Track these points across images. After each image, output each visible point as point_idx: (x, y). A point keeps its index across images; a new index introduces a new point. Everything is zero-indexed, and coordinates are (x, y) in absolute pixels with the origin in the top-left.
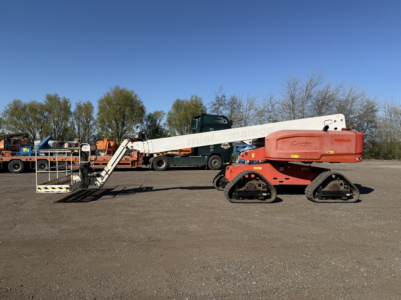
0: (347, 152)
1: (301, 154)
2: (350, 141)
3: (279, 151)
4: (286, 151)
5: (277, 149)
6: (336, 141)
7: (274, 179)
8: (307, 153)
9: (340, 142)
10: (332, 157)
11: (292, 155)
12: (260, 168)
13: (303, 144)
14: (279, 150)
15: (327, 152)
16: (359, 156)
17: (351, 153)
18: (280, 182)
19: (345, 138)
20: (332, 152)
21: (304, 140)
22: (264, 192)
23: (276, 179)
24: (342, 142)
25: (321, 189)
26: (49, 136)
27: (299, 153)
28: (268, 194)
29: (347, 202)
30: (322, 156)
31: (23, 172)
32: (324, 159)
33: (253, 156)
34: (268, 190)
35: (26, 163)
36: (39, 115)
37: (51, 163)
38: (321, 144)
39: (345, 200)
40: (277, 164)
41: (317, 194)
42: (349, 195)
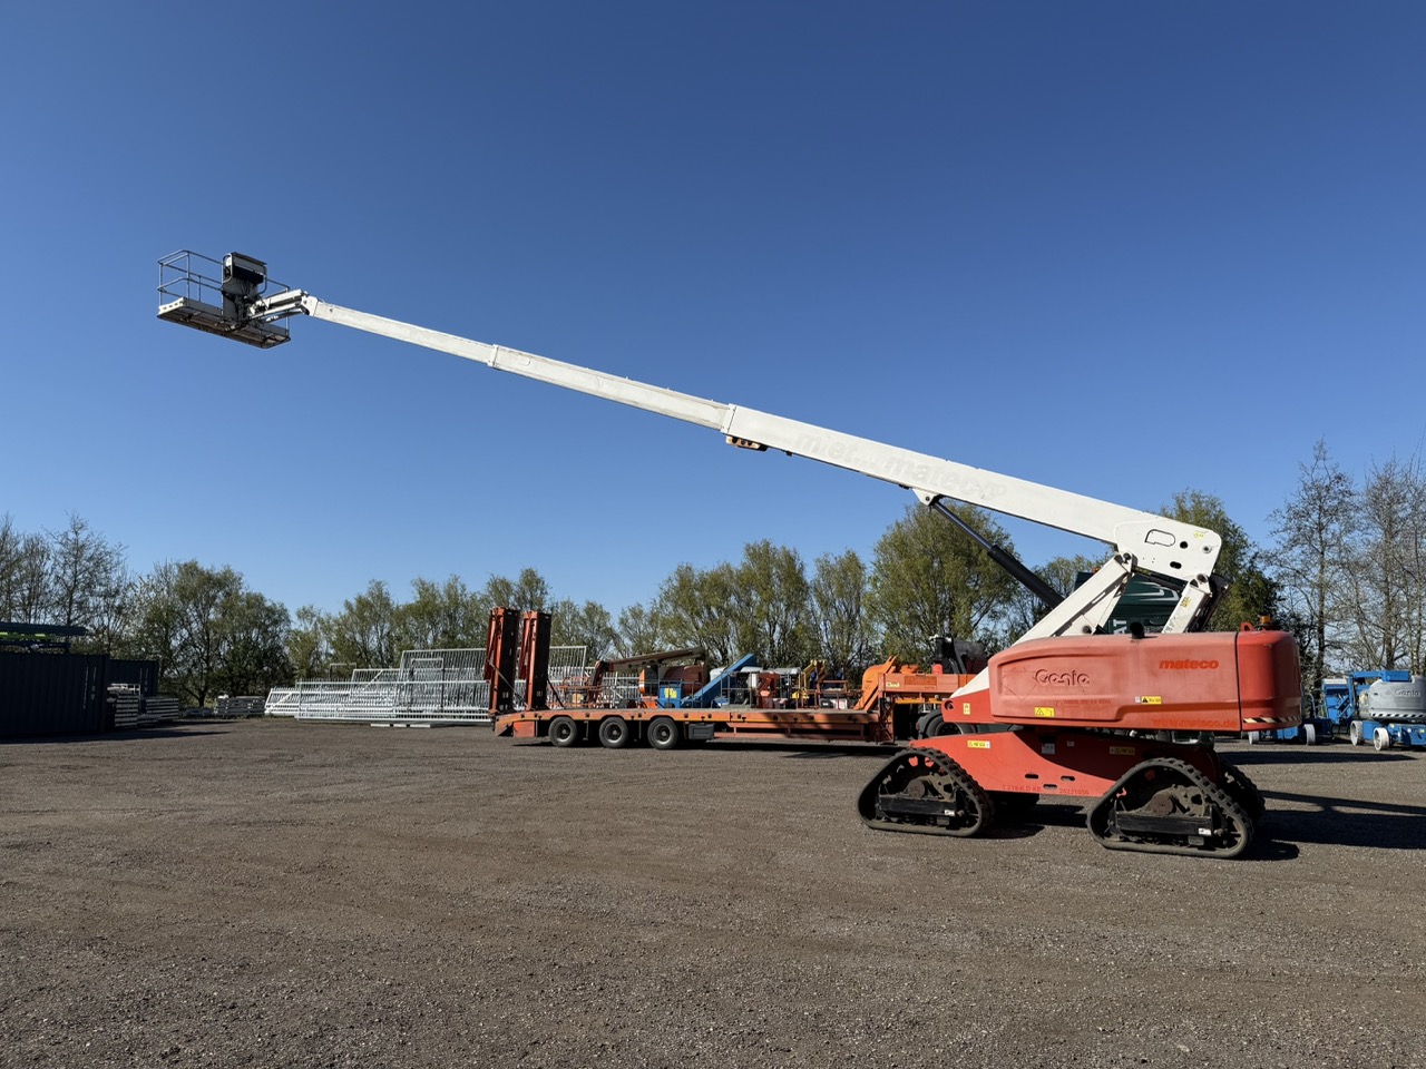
0: (1207, 699)
1: (1059, 705)
2: (1213, 664)
3: (1005, 697)
4: (1022, 697)
5: (1000, 691)
6: (1167, 667)
8: (1076, 701)
9: (1181, 670)
10: (1158, 715)
11: (1037, 709)
12: (987, 745)
13: (1065, 677)
14: (1006, 694)
15: (1138, 701)
17: (1222, 701)
18: (1046, 785)
19: (1196, 657)
20: (1154, 700)
21: (1065, 664)
22: (947, 806)
23: (1035, 776)
24: (1186, 667)
25: (1119, 808)
26: (749, 656)
27: (1054, 704)
28: (960, 813)
29: (1203, 857)
30: (1124, 710)
31: (626, 745)
32: (1132, 720)
33: (967, 710)
34: (961, 801)
35: (632, 725)
36: (733, 599)
37: (679, 725)
38: (1119, 677)
39: (1200, 848)
40: (1035, 735)
41: (1110, 823)
42: (1207, 832)
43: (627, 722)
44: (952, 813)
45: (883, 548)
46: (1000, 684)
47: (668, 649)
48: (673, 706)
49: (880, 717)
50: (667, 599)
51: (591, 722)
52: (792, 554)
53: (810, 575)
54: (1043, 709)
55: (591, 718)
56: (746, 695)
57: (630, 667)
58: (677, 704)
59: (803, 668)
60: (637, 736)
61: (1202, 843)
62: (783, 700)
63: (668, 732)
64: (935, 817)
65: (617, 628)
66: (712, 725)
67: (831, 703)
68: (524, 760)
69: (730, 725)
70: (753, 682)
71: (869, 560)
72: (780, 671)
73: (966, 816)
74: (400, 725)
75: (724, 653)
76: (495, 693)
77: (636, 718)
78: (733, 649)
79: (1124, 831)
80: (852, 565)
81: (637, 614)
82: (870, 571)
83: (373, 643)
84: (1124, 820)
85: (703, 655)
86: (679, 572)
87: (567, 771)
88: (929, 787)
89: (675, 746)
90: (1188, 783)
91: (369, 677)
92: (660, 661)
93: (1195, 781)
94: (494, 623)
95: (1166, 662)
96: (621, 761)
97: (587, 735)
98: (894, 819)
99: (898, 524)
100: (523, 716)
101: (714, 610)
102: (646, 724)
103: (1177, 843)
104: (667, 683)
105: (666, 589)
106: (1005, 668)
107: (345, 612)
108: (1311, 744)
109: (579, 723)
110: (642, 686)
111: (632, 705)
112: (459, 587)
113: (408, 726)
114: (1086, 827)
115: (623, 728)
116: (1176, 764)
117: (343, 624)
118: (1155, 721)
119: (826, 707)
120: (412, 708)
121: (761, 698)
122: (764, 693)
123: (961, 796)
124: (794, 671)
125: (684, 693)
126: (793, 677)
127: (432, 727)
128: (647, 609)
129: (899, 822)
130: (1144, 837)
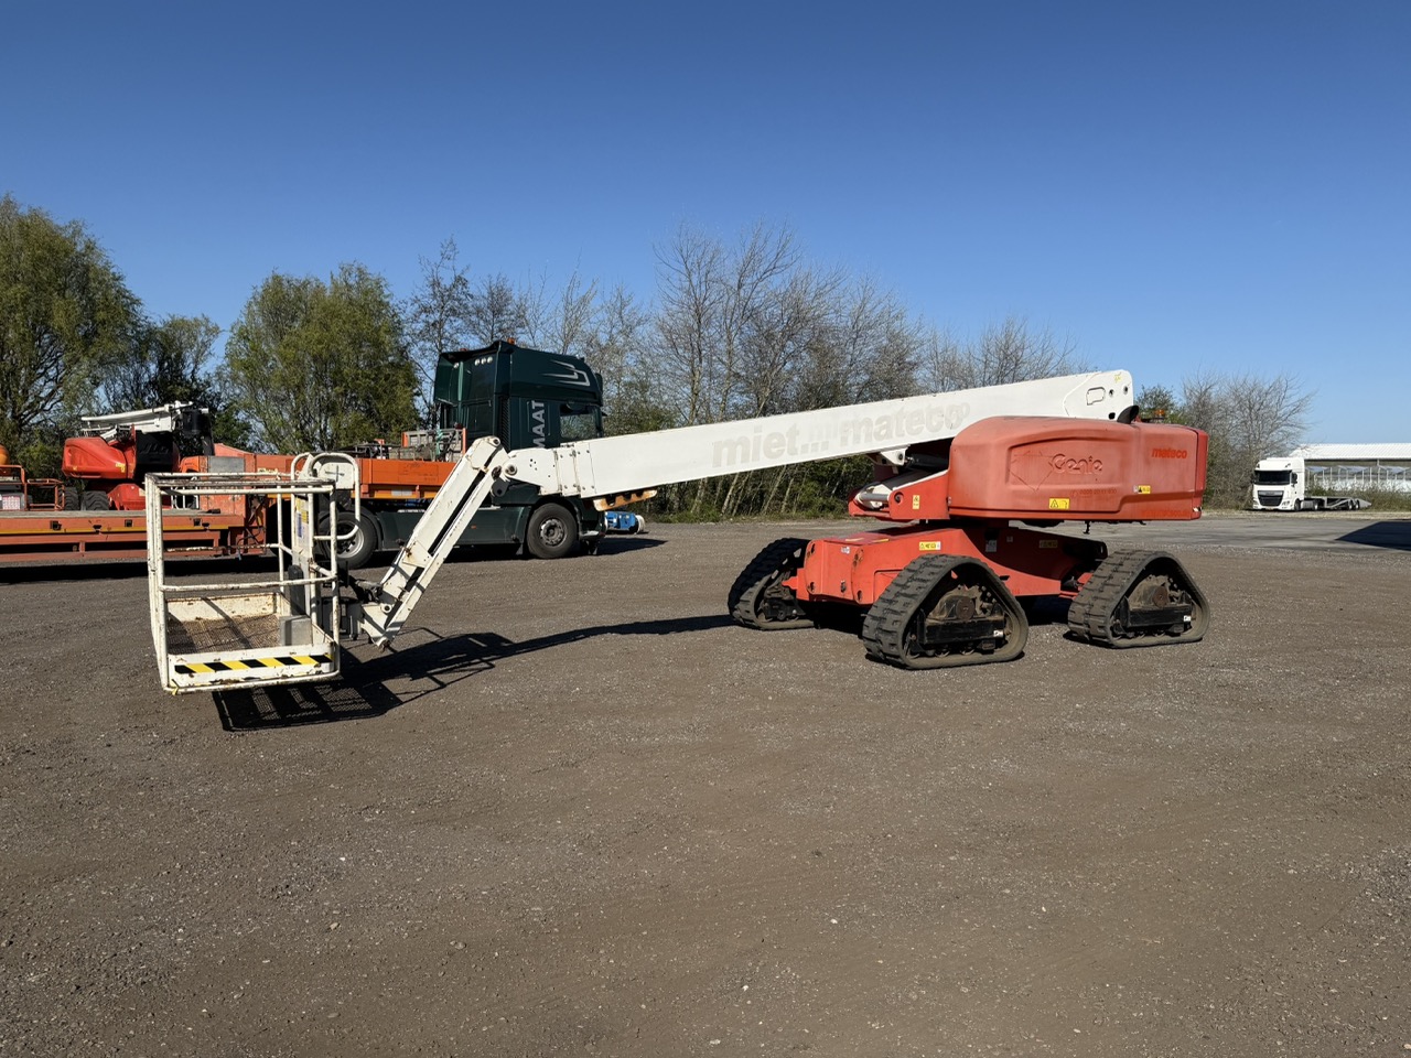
0: (1178, 489)
1: (1075, 495)
2: (1183, 454)
3: (1013, 487)
4: (1035, 487)
6: (1156, 456)
8: (1090, 491)
9: (1165, 459)
10: (1144, 505)
11: (1052, 500)
12: (937, 546)
13: (1081, 464)
14: (1014, 483)
15: (1136, 490)
16: (1200, 500)
17: (1186, 490)
19: (1175, 447)
20: (1146, 490)
21: (1081, 449)
22: (998, 625)
24: (1168, 456)
27: (1069, 495)
30: (1125, 500)
32: (1130, 512)
33: (916, 504)
38: (1124, 464)
42: (1188, 619)
44: (999, 632)
49: (246, 520)
54: (1058, 500)
61: (1183, 630)
64: (982, 642)
95: (1156, 450)
106: (1016, 451)
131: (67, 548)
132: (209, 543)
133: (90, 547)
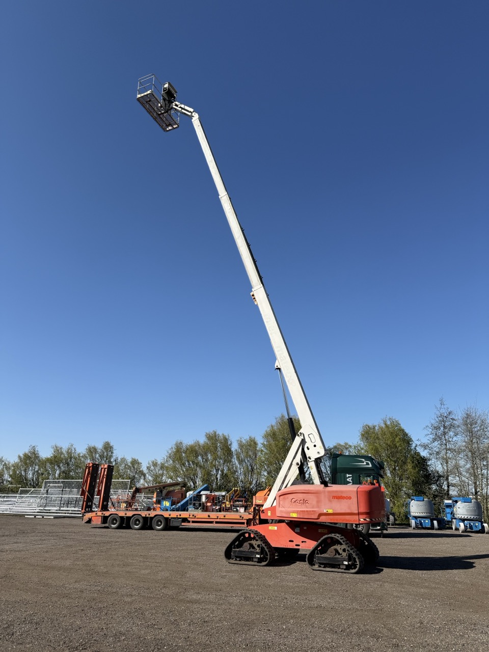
0: (348, 511)
1: (299, 512)
2: (350, 498)
3: (280, 509)
4: (286, 509)
5: (279, 506)
6: (334, 499)
7: (290, 541)
8: (304, 511)
9: (339, 500)
10: (332, 517)
11: (291, 514)
12: (276, 528)
13: (301, 501)
15: (325, 511)
16: (364, 516)
17: (353, 512)
18: (296, 545)
19: (344, 495)
20: (330, 511)
22: (258, 553)
23: (292, 541)
24: (341, 499)
25: (318, 554)
26: (205, 485)
27: (297, 512)
28: (262, 556)
29: (345, 573)
30: (320, 515)
31: (142, 528)
32: (323, 519)
33: (269, 514)
34: (262, 551)
35: (145, 519)
36: (200, 458)
37: (167, 519)
38: (318, 502)
39: (345, 569)
40: (294, 525)
41: (315, 560)
42: (346, 563)
43: (143, 517)
44: (259, 556)
45: (266, 436)
46: (279, 503)
47: (168, 482)
48: (167, 510)
49: (253, 517)
50: (170, 457)
51: (127, 517)
52: (227, 437)
53: (235, 447)
54: (293, 514)
55: (127, 515)
56: (200, 505)
57: (150, 490)
58: (169, 509)
59: (228, 493)
60: (147, 524)
61: (345, 567)
62: (218, 508)
63: (161, 522)
64: (253, 558)
65: (145, 470)
66: (181, 519)
67: (237, 509)
68: (95, 534)
69: (189, 519)
70: (204, 499)
71: (260, 441)
72: (217, 493)
73: (264, 557)
74: (39, 517)
75: (195, 483)
76: (85, 503)
77: (147, 516)
78: (199, 482)
79: (319, 563)
80: (252, 443)
81: (155, 464)
82: (260, 446)
83: (30, 475)
84: (319, 558)
85: (185, 485)
86: (176, 444)
87: (112, 540)
88: (252, 546)
89: (164, 529)
90: (341, 544)
91: (26, 492)
92: (164, 488)
93: (342, 543)
94: (87, 470)
95: (335, 497)
96: (138, 536)
97: (125, 523)
98: (238, 559)
99: (272, 426)
100: (96, 514)
101: (191, 463)
102: (152, 518)
103: (337, 568)
104: (165, 499)
105: (170, 452)
106: (281, 497)
107: (17, 460)
108: (436, 530)
109: (122, 518)
110: (154, 500)
111: (149, 509)
112: (73, 449)
113: (43, 517)
114: (306, 561)
115: (141, 521)
116: (337, 536)
117: (16, 466)
118: (331, 520)
119: (235, 511)
120: (46, 508)
121: (207, 506)
122: (209, 504)
123: (262, 549)
124: (224, 493)
125: (173, 503)
126: (223, 496)
127: (54, 518)
128: (159, 463)
129: (240, 560)
130: (326, 565)
131: (211, 522)
132: (243, 523)
133: (217, 522)
